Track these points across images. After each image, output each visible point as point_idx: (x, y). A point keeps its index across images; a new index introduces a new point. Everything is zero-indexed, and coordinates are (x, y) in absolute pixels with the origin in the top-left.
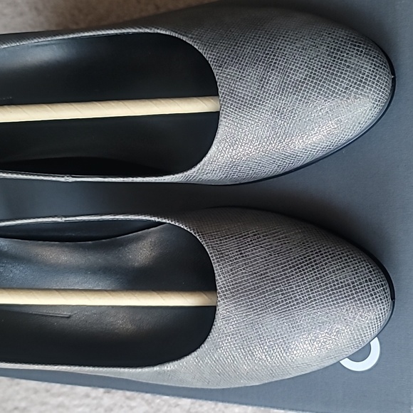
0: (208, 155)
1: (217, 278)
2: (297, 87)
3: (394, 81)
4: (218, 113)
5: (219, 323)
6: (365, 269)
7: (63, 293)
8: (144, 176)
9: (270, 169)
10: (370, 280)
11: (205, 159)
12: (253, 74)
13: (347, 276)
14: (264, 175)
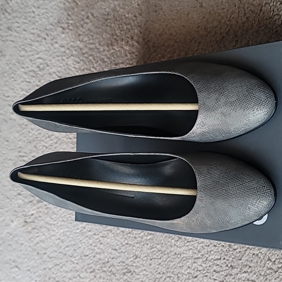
0: (192, 130)
1: (198, 182)
2: (232, 104)
3: (276, 104)
4: (198, 111)
5: (197, 202)
6: (262, 182)
7: (132, 186)
8: (164, 137)
9: (220, 138)
10: (264, 187)
11: (191, 131)
12: (214, 96)
13: (254, 184)
14: (217, 140)
